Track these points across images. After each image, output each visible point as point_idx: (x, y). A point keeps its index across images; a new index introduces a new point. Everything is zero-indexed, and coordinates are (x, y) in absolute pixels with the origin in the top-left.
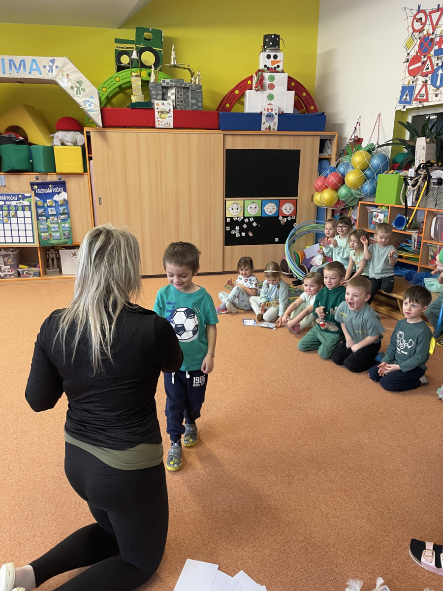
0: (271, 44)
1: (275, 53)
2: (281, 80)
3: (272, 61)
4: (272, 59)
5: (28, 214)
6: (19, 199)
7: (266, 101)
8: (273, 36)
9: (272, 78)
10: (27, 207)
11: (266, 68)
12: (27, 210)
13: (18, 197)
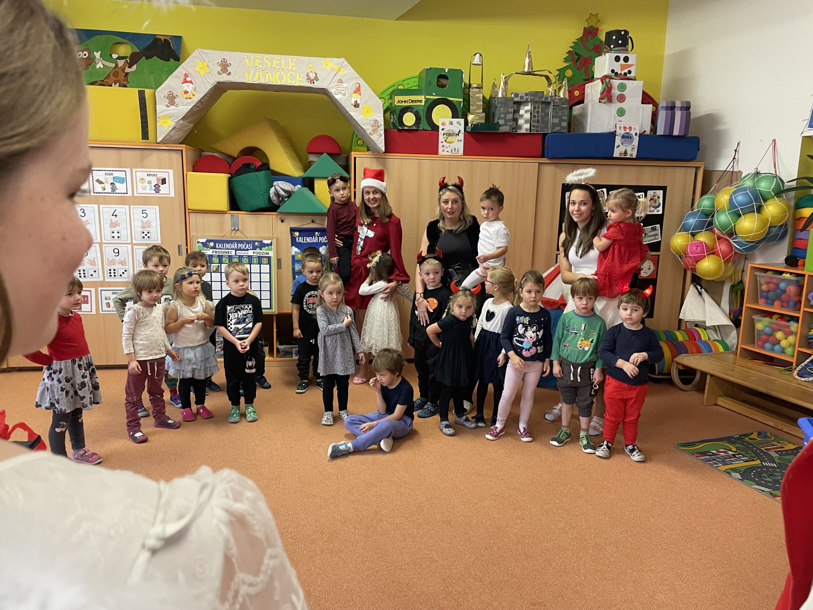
0: (620, 42)
1: (625, 55)
2: (634, 90)
3: (621, 65)
4: (622, 61)
5: (265, 268)
6: (254, 248)
7: (614, 118)
8: (623, 33)
9: (622, 87)
10: (265, 259)
11: (614, 74)
12: (265, 263)
13: (254, 244)
